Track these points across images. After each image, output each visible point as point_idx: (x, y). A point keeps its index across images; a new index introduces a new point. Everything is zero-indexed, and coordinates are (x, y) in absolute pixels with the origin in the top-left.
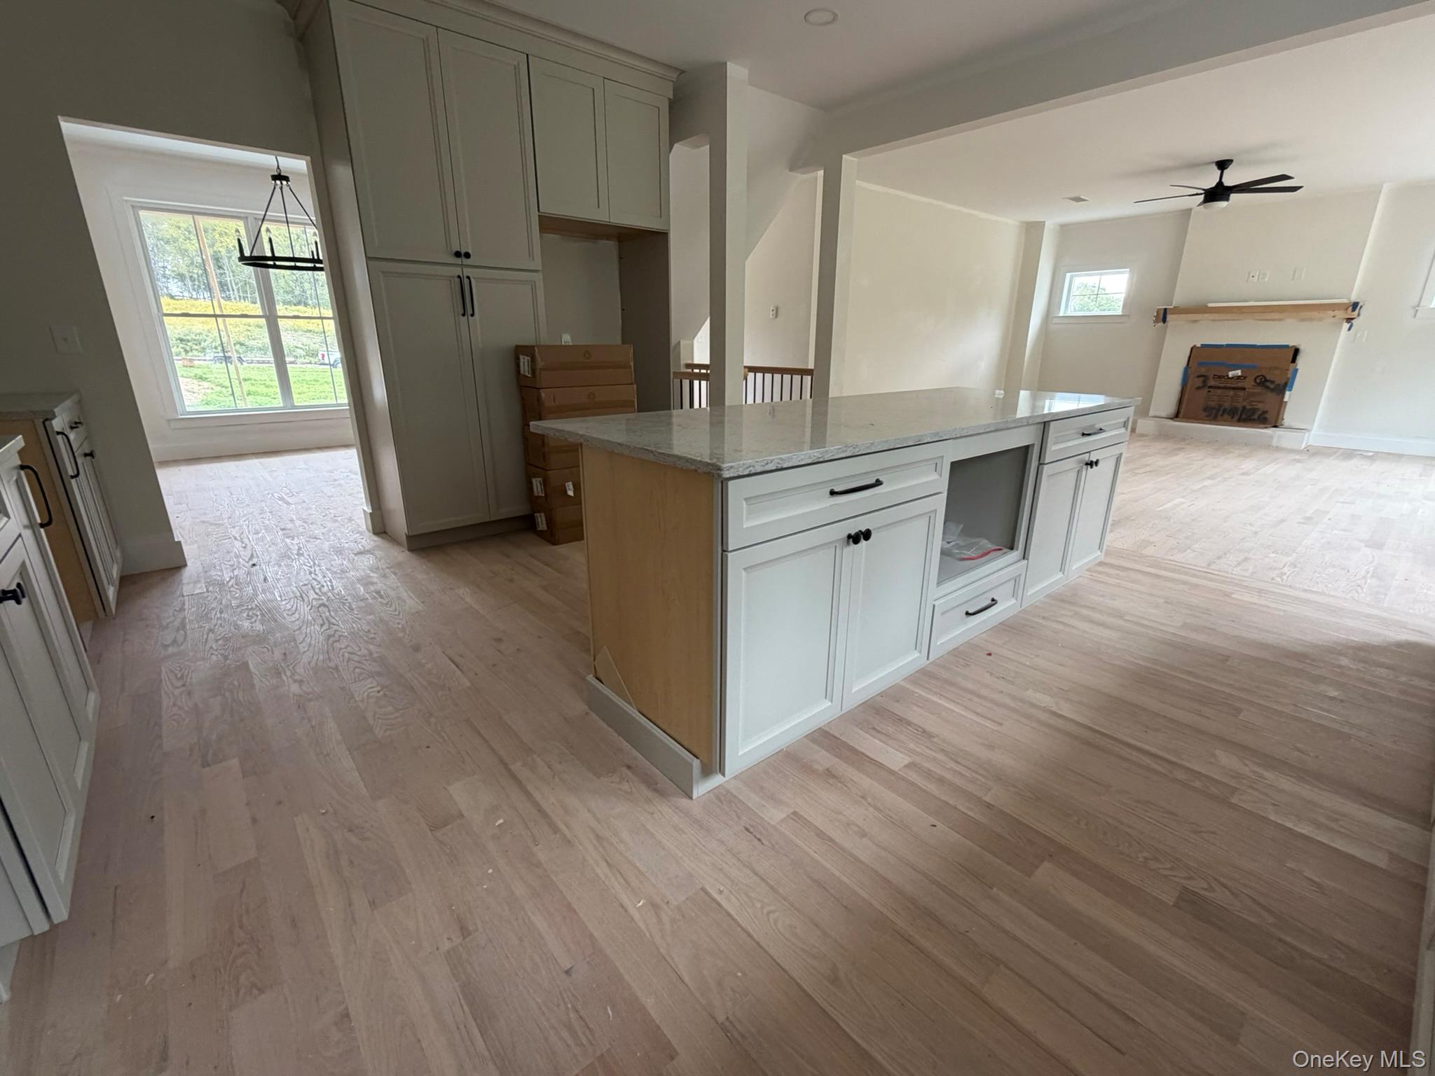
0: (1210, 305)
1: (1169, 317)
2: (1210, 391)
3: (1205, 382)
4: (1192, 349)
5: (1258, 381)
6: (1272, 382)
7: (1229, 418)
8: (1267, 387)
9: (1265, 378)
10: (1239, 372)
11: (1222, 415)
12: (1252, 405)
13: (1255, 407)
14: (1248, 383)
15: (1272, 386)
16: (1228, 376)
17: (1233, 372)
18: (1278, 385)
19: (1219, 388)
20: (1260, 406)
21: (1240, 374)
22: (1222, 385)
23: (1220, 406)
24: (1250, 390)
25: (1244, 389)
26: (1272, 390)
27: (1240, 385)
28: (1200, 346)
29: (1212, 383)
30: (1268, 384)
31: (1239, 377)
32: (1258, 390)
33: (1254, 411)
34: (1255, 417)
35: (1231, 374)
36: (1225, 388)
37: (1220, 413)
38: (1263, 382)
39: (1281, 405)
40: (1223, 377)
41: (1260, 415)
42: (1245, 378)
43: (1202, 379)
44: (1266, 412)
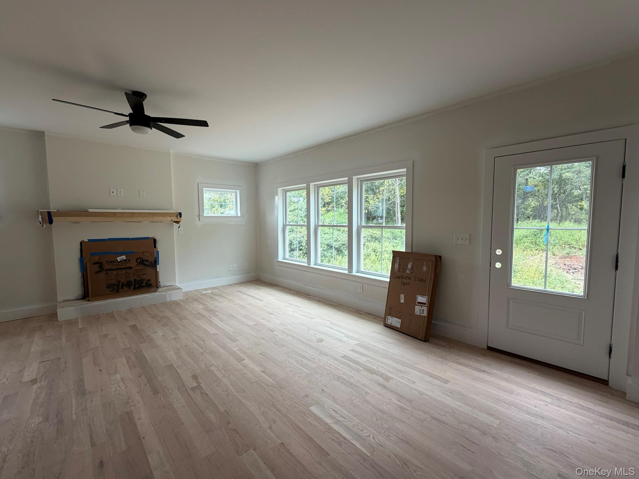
0: (90, 210)
1: (54, 219)
2: (107, 273)
3: (101, 267)
4: (81, 243)
5: (139, 261)
6: (147, 261)
7: (127, 289)
8: (145, 265)
9: (142, 259)
10: (124, 257)
11: (122, 288)
12: (139, 277)
13: (141, 278)
14: (133, 264)
15: (148, 264)
16: (117, 261)
17: (120, 258)
18: (151, 262)
19: (114, 270)
20: (144, 277)
22: (115, 268)
23: (119, 282)
24: (136, 268)
25: (131, 268)
26: (149, 266)
27: (128, 265)
28: (88, 241)
29: (106, 267)
30: (145, 262)
31: (125, 261)
32: (141, 267)
33: (142, 281)
34: (144, 284)
36: (117, 269)
37: (120, 287)
38: (142, 262)
39: (156, 274)
40: (114, 262)
41: (146, 283)
42: (129, 261)
43: (98, 265)
44: (149, 280)
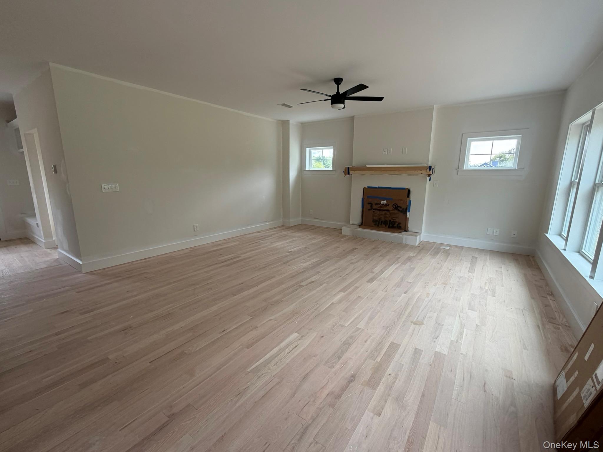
0: (368, 166)
1: (351, 172)
2: (374, 212)
3: (371, 206)
4: (364, 188)
5: (394, 207)
6: (400, 207)
7: (384, 226)
8: (399, 210)
9: (397, 205)
10: (385, 202)
12: (393, 219)
13: (395, 220)
14: (390, 208)
15: (401, 209)
16: (381, 204)
17: (383, 202)
18: (403, 209)
19: (378, 210)
20: (397, 220)
21: (386, 203)
23: (380, 219)
24: (391, 212)
25: (389, 211)
26: (401, 212)
27: (387, 208)
28: (367, 187)
29: (374, 207)
30: (399, 208)
31: (386, 204)
32: (395, 211)
33: (395, 222)
34: (396, 226)
35: (382, 202)
36: (380, 210)
37: (380, 223)
38: (396, 207)
39: (406, 220)
40: (379, 204)
41: (398, 225)
42: (388, 205)
44: (399, 223)
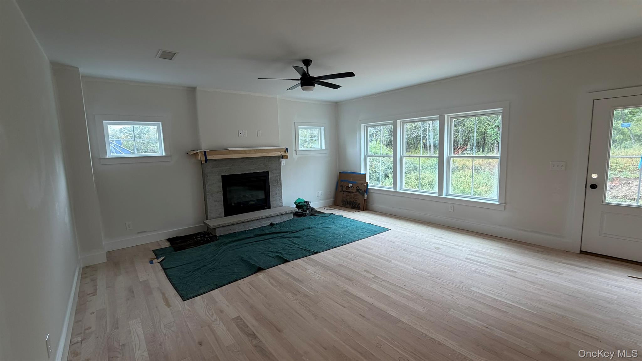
2: (343, 193)
3: (342, 189)
4: (339, 173)
5: (357, 189)
6: (361, 190)
7: (348, 205)
8: (360, 192)
9: (359, 188)
11: (347, 205)
12: (355, 200)
14: (354, 190)
15: (361, 192)
16: (348, 186)
17: (350, 185)
18: (363, 191)
19: (346, 192)
20: (358, 201)
21: (352, 186)
22: (347, 191)
23: (347, 200)
24: (355, 193)
25: (353, 192)
27: (352, 190)
28: (341, 172)
29: (344, 189)
30: (360, 190)
32: (357, 193)
33: (356, 203)
34: (356, 206)
36: (348, 192)
38: (358, 190)
39: (365, 201)
41: (358, 206)
42: (353, 187)
43: (341, 187)
44: (359, 204)
